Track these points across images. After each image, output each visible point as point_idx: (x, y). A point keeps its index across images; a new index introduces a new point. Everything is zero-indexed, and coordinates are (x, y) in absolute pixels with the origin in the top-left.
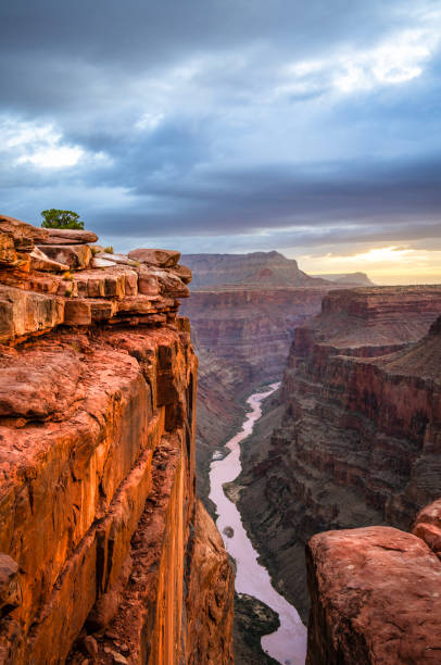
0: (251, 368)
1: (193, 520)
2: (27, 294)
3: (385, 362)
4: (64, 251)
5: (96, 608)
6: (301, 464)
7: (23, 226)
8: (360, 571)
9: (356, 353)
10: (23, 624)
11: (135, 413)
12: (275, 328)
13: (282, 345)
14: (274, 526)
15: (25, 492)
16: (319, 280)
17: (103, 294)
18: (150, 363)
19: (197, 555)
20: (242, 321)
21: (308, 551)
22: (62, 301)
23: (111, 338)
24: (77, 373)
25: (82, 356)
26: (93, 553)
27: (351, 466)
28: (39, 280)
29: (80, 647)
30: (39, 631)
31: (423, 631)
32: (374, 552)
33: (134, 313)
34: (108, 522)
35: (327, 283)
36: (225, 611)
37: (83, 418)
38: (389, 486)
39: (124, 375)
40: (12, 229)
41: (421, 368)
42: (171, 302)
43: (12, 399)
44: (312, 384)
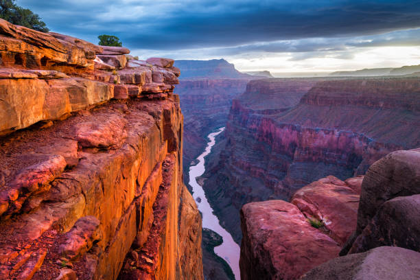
0: (210, 120)
1: (182, 195)
2: (94, 83)
3: (278, 117)
4: (112, 58)
5: (137, 239)
6: (234, 167)
7: (90, 44)
8: (266, 221)
9: (263, 112)
10: (102, 247)
11: (153, 145)
12: (222, 100)
13: (225, 108)
14: (221, 196)
15: (100, 185)
16: (246, 75)
17: (134, 82)
18: (159, 118)
19: (184, 212)
20: (206, 95)
21: (242, 212)
22: (113, 86)
23: (139, 105)
24: (122, 124)
25: (124, 115)
26: (135, 212)
27: (259, 168)
28: (99, 74)
29: (129, 256)
30: (110, 251)
31: (297, 249)
32: (273, 213)
33: (150, 92)
34: (142, 198)
35: (249, 76)
36: (198, 237)
37: (128, 148)
38: (277, 177)
39: (147, 124)
40: (83, 46)
41: (295, 121)
42: (169, 86)
43: (90, 138)
44: (241, 128)
